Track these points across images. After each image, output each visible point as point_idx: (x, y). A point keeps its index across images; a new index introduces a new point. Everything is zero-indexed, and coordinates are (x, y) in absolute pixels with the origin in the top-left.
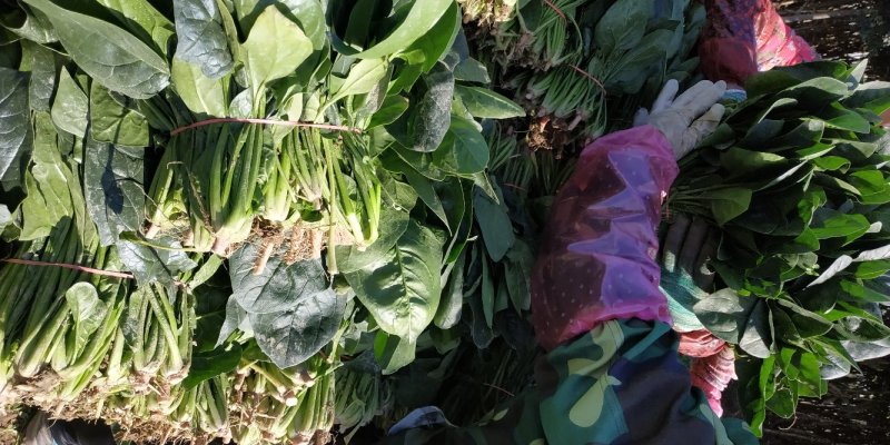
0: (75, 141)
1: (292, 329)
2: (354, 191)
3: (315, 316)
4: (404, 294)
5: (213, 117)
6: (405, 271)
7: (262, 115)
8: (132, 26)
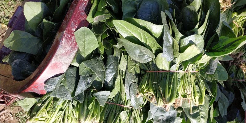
0: (123, 72)
1: (163, 120)
2: (198, 90)
3: (168, 116)
4: (199, 115)
5: (165, 70)
6: (200, 108)
7: (178, 70)
8: (147, 46)
